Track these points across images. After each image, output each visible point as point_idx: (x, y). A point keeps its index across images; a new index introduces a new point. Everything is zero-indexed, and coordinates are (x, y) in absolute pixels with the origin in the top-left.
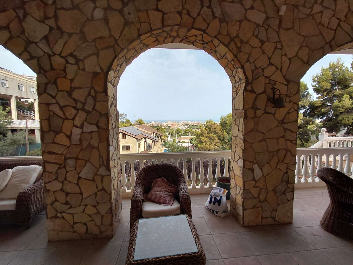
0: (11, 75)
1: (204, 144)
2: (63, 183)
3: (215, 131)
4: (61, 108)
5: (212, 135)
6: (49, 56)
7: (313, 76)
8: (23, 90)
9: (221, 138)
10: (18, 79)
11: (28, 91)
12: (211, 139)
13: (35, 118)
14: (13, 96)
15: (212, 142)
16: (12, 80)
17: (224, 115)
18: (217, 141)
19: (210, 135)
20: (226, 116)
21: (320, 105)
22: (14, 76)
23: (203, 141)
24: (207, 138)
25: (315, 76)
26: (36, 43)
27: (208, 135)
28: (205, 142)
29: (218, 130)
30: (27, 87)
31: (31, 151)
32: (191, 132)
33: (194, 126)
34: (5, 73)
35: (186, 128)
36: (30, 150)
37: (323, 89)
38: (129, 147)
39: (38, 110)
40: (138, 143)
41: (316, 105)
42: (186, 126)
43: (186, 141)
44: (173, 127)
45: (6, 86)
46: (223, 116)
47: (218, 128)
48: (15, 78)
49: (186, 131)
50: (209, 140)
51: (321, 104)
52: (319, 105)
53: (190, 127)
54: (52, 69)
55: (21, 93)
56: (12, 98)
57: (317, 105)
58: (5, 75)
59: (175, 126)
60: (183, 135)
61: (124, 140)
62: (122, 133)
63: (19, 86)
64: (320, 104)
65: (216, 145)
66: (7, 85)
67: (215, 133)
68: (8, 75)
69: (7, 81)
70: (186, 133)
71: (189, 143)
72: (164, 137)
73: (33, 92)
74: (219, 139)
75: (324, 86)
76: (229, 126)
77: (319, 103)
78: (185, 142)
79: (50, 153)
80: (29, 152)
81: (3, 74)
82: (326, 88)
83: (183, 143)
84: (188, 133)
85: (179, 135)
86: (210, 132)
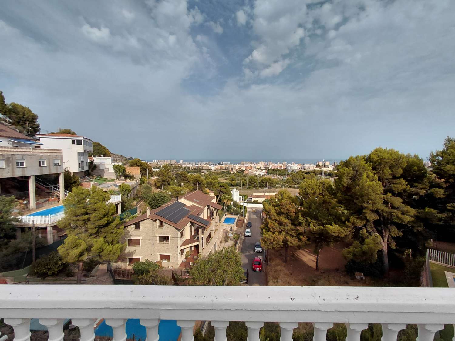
0: (30, 152)
3: (287, 213)
7: (432, 152)
8: (46, 165)
9: (296, 223)
10: (39, 154)
11: (51, 164)
12: (280, 223)
13: (59, 194)
14: (31, 176)
15: (282, 229)
16: (31, 156)
19: (279, 219)
21: (443, 196)
22: (34, 152)
23: (271, 228)
24: (276, 222)
25: (435, 154)
27: (278, 218)
28: (273, 229)
30: (51, 160)
31: (38, 260)
32: (269, 182)
34: (22, 151)
35: (264, 174)
36: (37, 257)
37: (447, 174)
38: (168, 238)
39: (64, 185)
40: (179, 232)
41: (437, 196)
42: (264, 171)
43: (260, 200)
44: (247, 172)
45: (23, 166)
47: (291, 209)
48: (35, 154)
50: (278, 226)
51: (445, 196)
52: (441, 197)
53: (270, 171)
55: (42, 170)
56: (30, 178)
57: (439, 196)
58: (23, 153)
59: (250, 171)
60: (259, 185)
61: (161, 230)
62: (159, 220)
63: (40, 162)
64: (443, 194)
65: (289, 232)
66: (25, 164)
67: (287, 215)
68: (27, 152)
69: (25, 159)
70: (263, 183)
72: (226, 200)
73: (58, 164)
75: (448, 170)
77: (441, 193)
80: (36, 261)
81: (19, 153)
82: (452, 173)
83: (255, 203)
84: (265, 184)
85: (253, 185)
86: (280, 214)
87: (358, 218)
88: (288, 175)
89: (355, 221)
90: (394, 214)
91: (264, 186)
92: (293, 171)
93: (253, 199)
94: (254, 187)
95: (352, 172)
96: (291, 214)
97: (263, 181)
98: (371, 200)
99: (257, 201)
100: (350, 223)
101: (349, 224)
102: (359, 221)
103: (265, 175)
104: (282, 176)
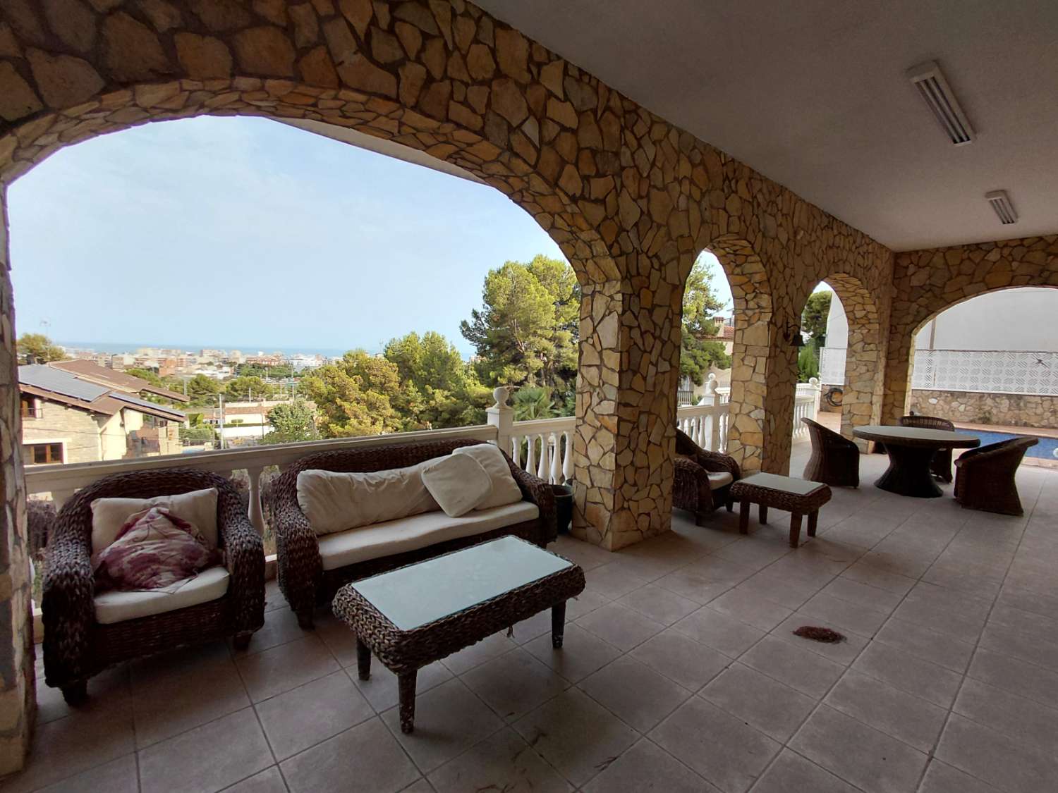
1: (353, 421)
2: (634, 452)
3: (382, 384)
4: (642, 334)
5: (373, 394)
6: (638, 253)
9: (401, 402)
12: (371, 406)
15: (375, 416)
17: (397, 338)
18: (391, 411)
19: (368, 395)
20: (402, 339)
23: (350, 415)
24: (359, 403)
26: (628, 232)
27: (364, 396)
29: (390, 381)
33: (259, 368)
35: (227, 375)
38: (57, 447)
42: (226, 369)
43: (247, 418)
44: (169, 371)
46: (394, 339)
49: (235, 383)
50: (366, 410)
53: (245, 370)
54: (638, 274)
59: (180, 368)
67: (383, 388)
70: (236, 391)
71: (263, 424)
74: (393, 407)
76: (422, 368)
78: (244, 423)
79: (627, 405)
83: (240, 426)
84: (242, 393)
85: (205, 398)
86: (367, 386)
87: (515, 369)
88: (295, 377)
89: (513, 372)
90: (564, 355)
91: (241, 397)
92: (307, 368)
93: (229, 419)
94: (207, 402)
95: (511, 286)
96: (392, 384)
97: (237, 387)
98: (541, 328)
99: (241, 421)
100: (504, 377)
101: (504, 381)
102: (518, 372)
103: (231, 377)
104: (280, 379)
